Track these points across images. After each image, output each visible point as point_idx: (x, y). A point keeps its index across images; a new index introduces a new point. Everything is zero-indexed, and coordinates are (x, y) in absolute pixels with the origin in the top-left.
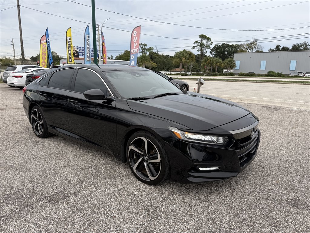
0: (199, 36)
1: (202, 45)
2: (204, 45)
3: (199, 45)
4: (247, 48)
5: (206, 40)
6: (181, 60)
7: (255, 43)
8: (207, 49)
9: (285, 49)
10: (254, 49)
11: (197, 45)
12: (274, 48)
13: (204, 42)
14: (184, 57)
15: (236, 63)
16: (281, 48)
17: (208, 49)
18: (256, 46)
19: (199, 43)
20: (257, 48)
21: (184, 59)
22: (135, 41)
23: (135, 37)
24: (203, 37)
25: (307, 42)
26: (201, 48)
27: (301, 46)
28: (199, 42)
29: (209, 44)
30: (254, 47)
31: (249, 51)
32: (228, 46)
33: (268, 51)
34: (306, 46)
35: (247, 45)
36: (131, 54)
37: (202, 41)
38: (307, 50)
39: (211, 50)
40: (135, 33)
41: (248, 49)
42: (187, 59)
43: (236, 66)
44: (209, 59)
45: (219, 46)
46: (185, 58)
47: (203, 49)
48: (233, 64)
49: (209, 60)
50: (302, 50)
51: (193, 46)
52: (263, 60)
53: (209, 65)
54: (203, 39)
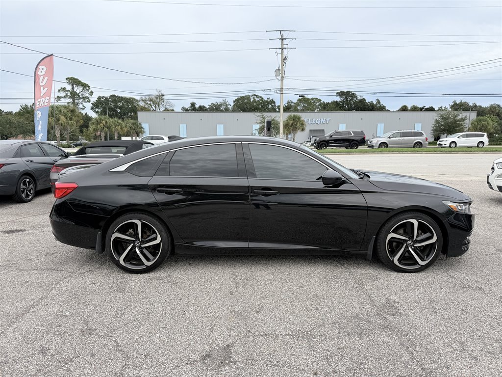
0: (66, 79)
1: (74, 95)
2: (79, 96)
3: (69, 94)
4: (150, 104)
5: (81, 88)
6: (58, 120)
7: (161, 97)
8: (84, 103)
9: (202, 109)
10: (161, 106)
11: (65, 94)
12: (188, 106)
13: (78, 89)
14: (62, 116)
15: (144, 127)
16: (197, 106)
17: (86, 102)
18: (163, 102)
19: (68, 91)
20: (165, 105)
21: (63, 118)
22: (41, 84)
23: (42, 77)
24: (74, 81)
25: (226, 101)
26: (74, 101)
27: (221, 105)
28: (67, 89)
29: (86, 94)
30: (161, 103)
31: (155, 109)
32: (121, 99)
33: (181, 111)
34: (227, 105)
35: (151, 100)
36: (36, 109)
37: (73, 88)
38: (228, 111)
39: (92, 104)
40: (42, 70)
41: (153, 106)
42: (68, 119)
43: (144, 132)
44: (103, 120)
45: (106, 98)
46: (66, 118)
47: (76, 101)
48: (140, 128)
49: (104, 122)
50: (222, 111)
51: (58, 97)
52: (182, 123)
53: (104, 129)
54: (74, 85)
